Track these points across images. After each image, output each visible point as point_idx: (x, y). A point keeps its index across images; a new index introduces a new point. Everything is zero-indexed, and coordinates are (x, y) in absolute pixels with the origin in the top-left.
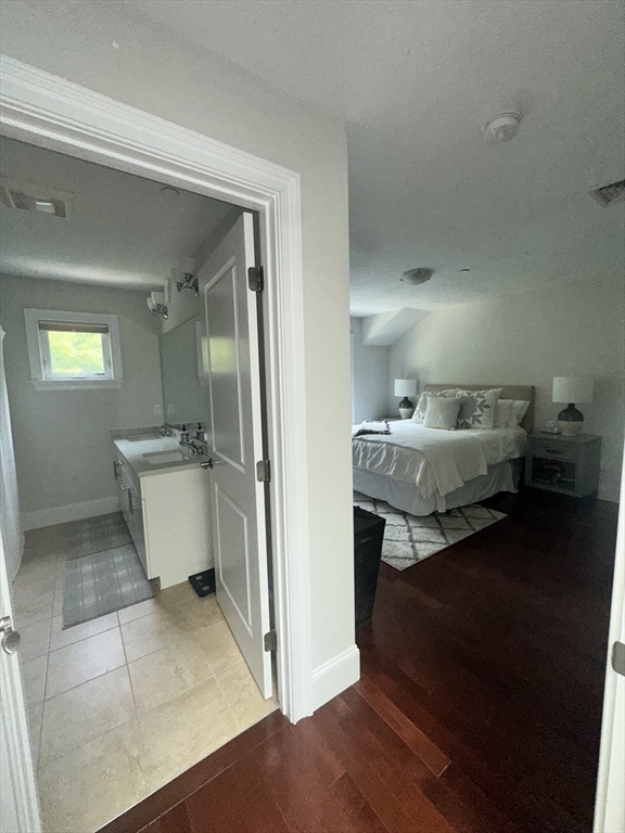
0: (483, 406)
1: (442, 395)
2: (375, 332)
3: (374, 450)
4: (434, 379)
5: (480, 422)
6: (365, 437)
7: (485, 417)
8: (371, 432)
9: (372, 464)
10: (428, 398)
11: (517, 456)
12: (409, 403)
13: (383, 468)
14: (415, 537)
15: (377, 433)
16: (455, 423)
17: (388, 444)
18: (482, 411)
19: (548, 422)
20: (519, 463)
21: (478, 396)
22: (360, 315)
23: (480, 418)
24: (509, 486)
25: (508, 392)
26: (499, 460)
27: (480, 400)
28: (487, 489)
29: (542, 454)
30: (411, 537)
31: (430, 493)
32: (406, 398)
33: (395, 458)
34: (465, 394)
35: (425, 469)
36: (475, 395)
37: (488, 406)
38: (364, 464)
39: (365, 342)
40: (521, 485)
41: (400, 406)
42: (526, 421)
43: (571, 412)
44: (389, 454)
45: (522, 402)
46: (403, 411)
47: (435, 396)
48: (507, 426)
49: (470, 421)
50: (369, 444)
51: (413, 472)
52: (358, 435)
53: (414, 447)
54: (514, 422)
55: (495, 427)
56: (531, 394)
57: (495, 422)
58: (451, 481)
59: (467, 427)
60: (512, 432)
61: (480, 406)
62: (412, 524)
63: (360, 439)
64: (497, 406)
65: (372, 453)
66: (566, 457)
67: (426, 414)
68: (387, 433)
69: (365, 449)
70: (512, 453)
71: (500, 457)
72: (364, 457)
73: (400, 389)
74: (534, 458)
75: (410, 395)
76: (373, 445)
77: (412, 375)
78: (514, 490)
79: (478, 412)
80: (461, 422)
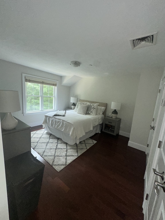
0: (94, 108)
1: (83, 104)
2: (65, 82)
3: (58, 122)
4: (82, 98)
5: (92, 113)
6: (56, 117)
7: (94, 111)
8: (58, 115)
9: (58, 126)
10: (79, 104)
11: (101, 123)
12: (74, 105)
13: (61, 128)
14: (68, 154)
15: (60, 116)
16: (86, 113)
17: (63, 120)
18: (93, 110)
19: (110, 114)
20: (102, 125)
21: (93, 105)
22: (61, 75)
23: (92, 112)
24: (99, 131)
25: (101, 104)
26: (96, 125)
27: (93, 106)
28: (93, 133)
29: (107, 123)
30: (66, 153)
31: (74, 138)
32: (74, 103)
33: (64, 125)
34: (89, 104)
35: (73, 130)
36: (92, 104)
37: (95, 108)
38: (55, 126)
39: (62, 84)
40: (101, 131)
41: (72, 105)
42: (104, 113)
43: (115, 112)
44: (63, 124)
45: (104, 107)
46: (73, 107)
47: (81, 104)
48: (99, 114)
49: (90, 112)
50: (57, 120)
51: (69, 131)
52: (54, 116)
53: (70, 122)
54: (101, 113)
55: (96, 114)
56: (106, 105)
57: (96, 113)
58: (81, 134)
59: (89, 114)
60: (100, 116)
61: (93, 108)
62: (68, 148)
63: (54, 118)
64: (97, 108)
65: (58, 123)
66: (113, 124)
67: (78, 109)
68: (64, 116)
69: (56, 121)
70: (100, 122)
71: (97, 124)
72: (55, 124)
73: (72, 100)
74: (105, 124)
75: (75, 102)
76: (58, 120)
77: (76, 97)
78: (100, 132)
79: (92, 110)
80: (87, 112)
